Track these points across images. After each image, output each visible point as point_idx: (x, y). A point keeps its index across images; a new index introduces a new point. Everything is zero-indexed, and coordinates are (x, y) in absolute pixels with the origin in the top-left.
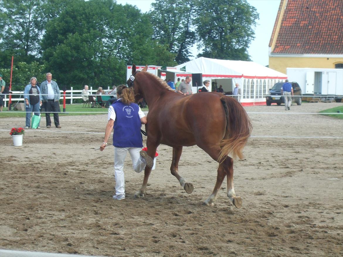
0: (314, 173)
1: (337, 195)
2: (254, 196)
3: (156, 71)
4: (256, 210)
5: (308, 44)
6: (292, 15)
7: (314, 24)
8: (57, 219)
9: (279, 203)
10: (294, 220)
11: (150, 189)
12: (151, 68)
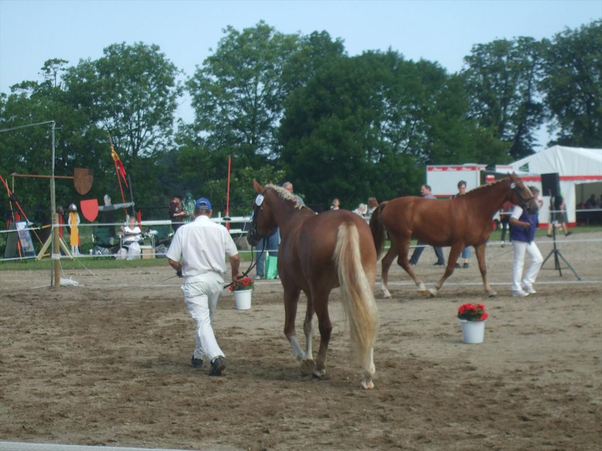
3: (477, 173)
8: (315, 430)
12: (468, 167)
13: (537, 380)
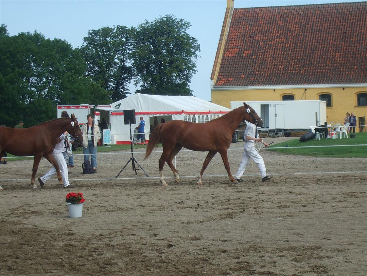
0: (257, 214)
1: (281, 237)
2: (189, 241)
3: (88, 110)
4: (190, 257)
5: (253, 75)
6: (234, 45)
7: (258, 54)
9: (217, 249)
10: (232, 266)
11: (74, 239)
13: (112, 241)
